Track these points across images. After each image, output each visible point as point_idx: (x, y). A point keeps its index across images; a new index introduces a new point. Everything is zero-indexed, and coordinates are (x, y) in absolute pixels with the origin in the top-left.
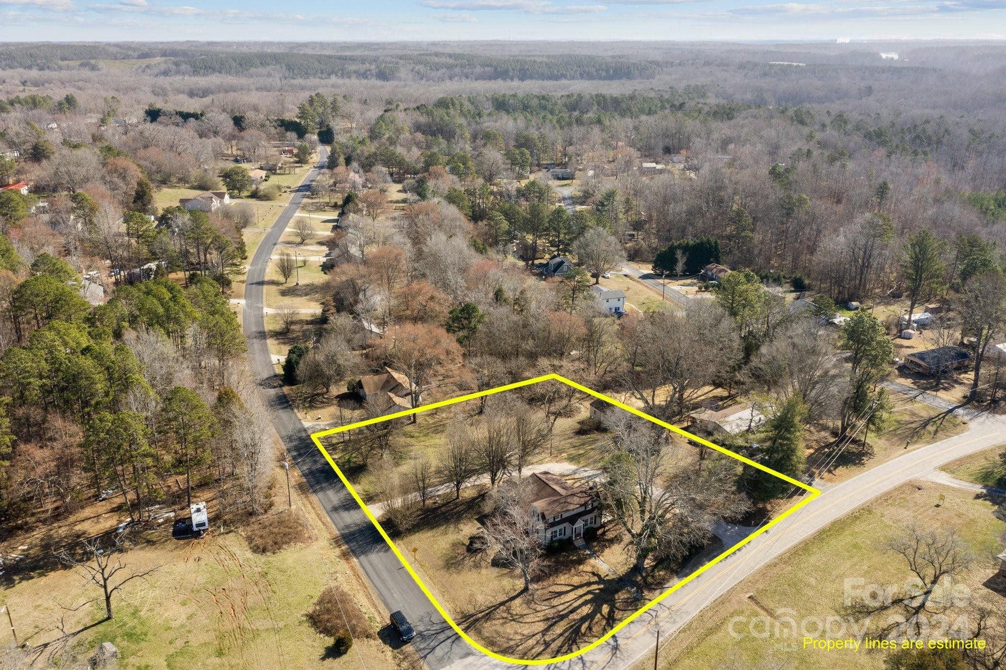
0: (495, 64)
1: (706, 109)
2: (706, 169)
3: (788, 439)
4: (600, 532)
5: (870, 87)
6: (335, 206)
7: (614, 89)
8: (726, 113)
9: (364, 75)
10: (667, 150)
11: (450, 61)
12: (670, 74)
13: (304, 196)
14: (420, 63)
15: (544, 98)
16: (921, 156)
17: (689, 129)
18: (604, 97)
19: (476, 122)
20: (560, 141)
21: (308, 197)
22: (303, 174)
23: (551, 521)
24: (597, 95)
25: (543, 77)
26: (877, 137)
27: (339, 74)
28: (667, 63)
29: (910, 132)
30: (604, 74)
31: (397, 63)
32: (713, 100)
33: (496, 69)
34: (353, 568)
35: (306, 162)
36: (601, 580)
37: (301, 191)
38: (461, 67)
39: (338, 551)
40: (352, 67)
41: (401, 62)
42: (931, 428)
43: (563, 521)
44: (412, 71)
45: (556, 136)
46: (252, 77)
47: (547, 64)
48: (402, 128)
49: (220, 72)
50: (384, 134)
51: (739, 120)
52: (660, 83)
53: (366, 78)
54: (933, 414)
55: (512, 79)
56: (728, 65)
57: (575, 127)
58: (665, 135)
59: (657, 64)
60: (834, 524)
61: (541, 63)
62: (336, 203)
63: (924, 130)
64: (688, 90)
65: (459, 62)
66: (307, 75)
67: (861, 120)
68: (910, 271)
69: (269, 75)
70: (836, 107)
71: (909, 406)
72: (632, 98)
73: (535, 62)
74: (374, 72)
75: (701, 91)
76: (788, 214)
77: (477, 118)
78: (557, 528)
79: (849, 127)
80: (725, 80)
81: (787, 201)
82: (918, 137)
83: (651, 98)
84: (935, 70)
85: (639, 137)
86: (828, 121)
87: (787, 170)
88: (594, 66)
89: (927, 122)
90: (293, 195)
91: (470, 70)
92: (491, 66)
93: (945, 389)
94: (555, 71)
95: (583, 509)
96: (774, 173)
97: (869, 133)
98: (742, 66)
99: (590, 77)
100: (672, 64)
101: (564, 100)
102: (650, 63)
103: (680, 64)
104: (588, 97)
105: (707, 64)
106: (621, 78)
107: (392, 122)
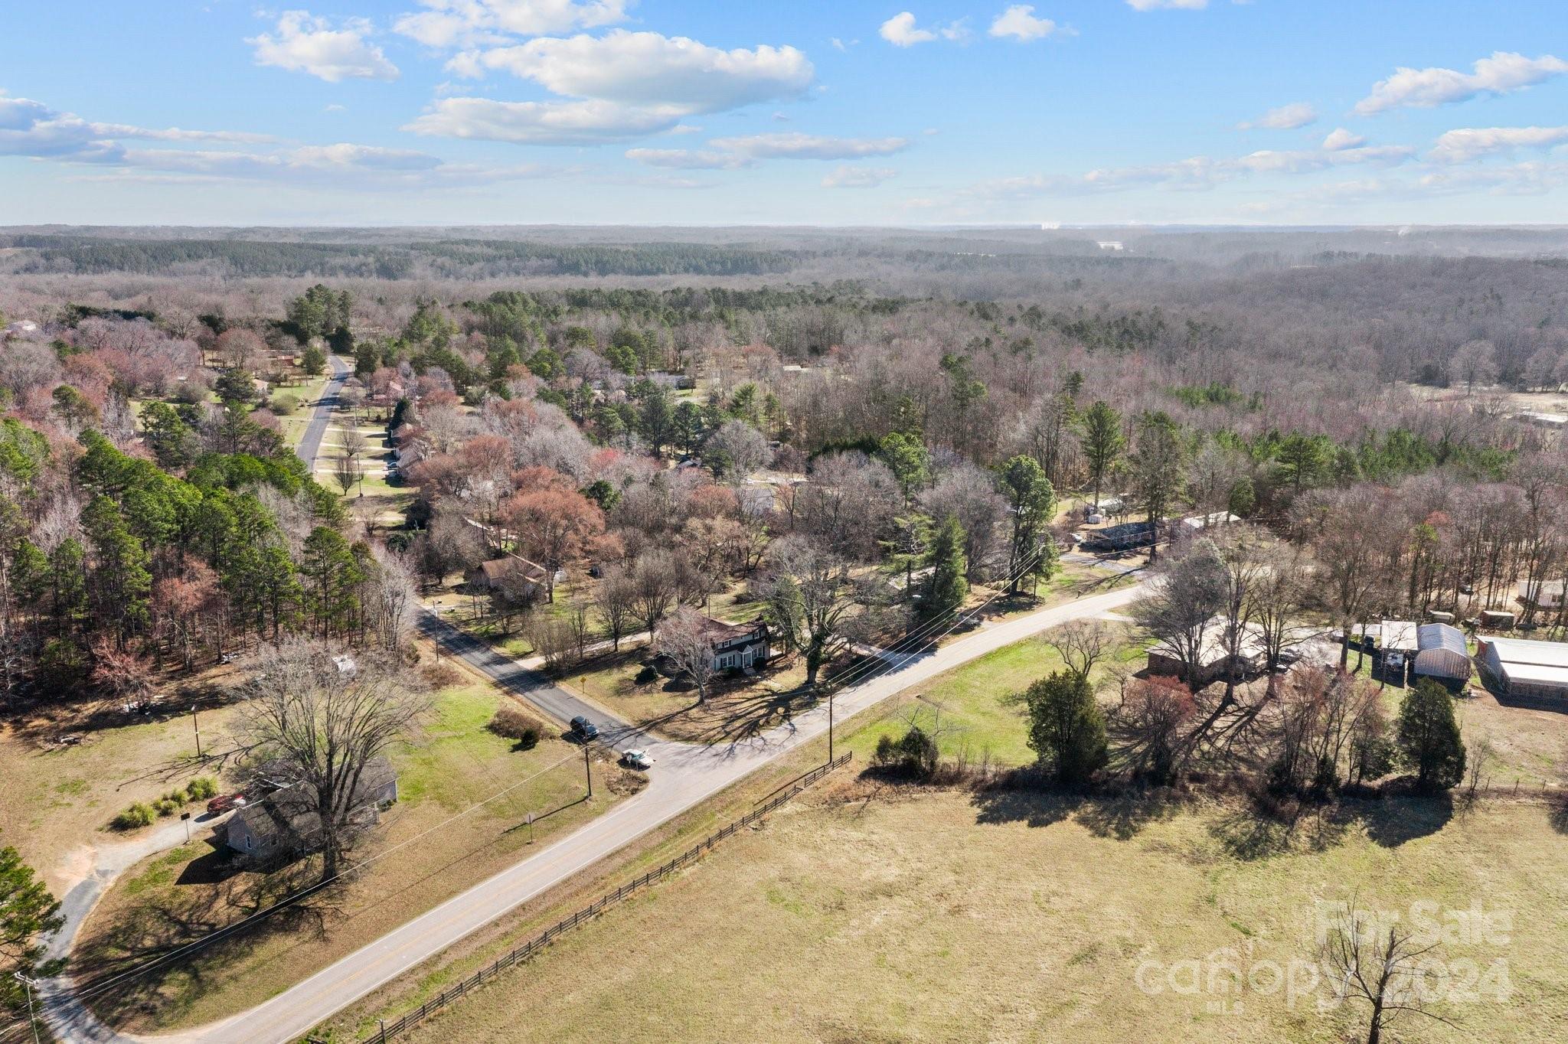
0: (558, 254)
1: (863, 303)
2: (862, 364)
3: (949, 562)
4: (769, 664)
5: (1079, 280)
6: (378, 421)
7: (735, 284)
8: (889, 307)
9: (358, 271)
10: (816, 351)
11: (490, 251)
12: (813, 267)
13: (331, 411)
14: (442, 253)
15: (639, 293)
16: (1127, 350)
17: (842, 323)
18: (724, 293)
19: (552, 322)
20: (671, 343)
21: (336, 411)
22: (320, 387)
23: (720, 647)
24: (713, 291)
25: (630, 271)
26: (1077, 332)
27: (318, 271)
28: (807, 252)
29: (1118, 326)
30: (718, 267)
31: (407, 254)
32: (871, 295)
33: (560, 261)
34: (519, 701)
35: (319, 373)
36: (774, 693)
37: (324, 405)
38: (508, 258)
39: (499, 691)
40: (338, 261)
41: (413, 252)
42: (1105, 585)
43: (732, 648)
44: (432, 265)
45: (667, 336)
46: (175, 275)
47: (635, 255)
48: (451, 328)
49: (121, 269)
50: (426, 336)
51: (905, 313)
52: (798, 277)
53: (361, 275)
54: (1109, 575)
55: (586, 274)
56: (891, 256)
57: (690, 325)
58: (811, 332)
59: (794, 254)
60: (1000, 649)
61: (626, 253)
62: (379, 417)
63: (1134, 322)
64: (838, 285)
65: (502, 252)
66: (265, 272)
67: (1059, 314)
68: (1091, 448)
69: (203, 272)
70: (1028, 302)
71: (1087, 571)
72: (762, 293)
73: (617, 251)
74: (372, 267)
75: (857, 287)
76: (963, 405)
77: (553, 316)
78: (727, 656)
79: (1044, 320)
80: (889, 275)
81: (960, 390)
82: (1126, 331)
83: (789, 294)
84: (1164, 261)
85: (777, 335)
86: (1017, 315)
87: (960, 360)
88: (703, 258)
89: (1139, 314)
90: (314, 409)
91: (521, 264)
92: (553, 257)
93: (1126, 558)
94: (648, 264)
95: (750, 638)
96: (945, 364)
97: (1068, 328)
98: (911, 257)
99: (698, 270)
100: (814, 255)
101: (669, 296)
102: (783, 252)
103: (825, 254)
104: (701, 293)
105: (863, 253)
106: (744, 272)
107: (435, 321)
